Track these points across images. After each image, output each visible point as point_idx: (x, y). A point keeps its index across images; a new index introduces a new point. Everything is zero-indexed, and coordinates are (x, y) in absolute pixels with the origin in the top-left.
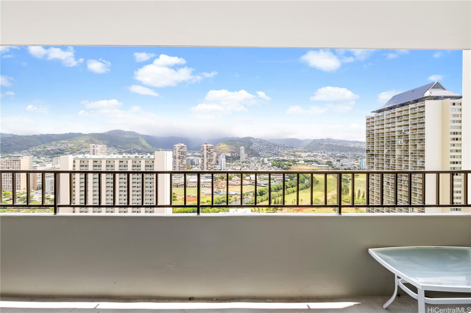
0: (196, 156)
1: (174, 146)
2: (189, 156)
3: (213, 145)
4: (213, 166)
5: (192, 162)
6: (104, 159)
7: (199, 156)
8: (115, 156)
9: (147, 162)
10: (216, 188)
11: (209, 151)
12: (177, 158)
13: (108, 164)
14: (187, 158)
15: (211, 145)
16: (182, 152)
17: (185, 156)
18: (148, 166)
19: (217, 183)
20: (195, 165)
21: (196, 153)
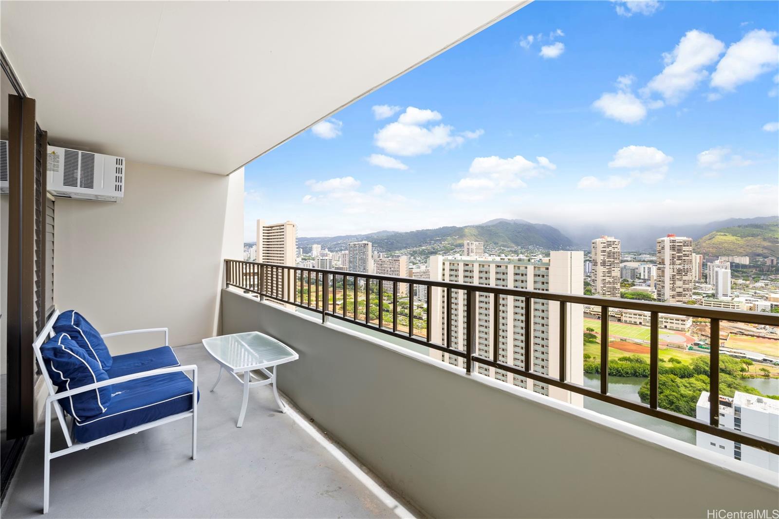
0: (644, 261)
1: (594, 241)
2: (627, 261)
3: (690, 239)
4: (691, 286)
5: (634, 273)
6: (476, 261)
7: (651, 262)
8: (490, 259)
9: (537, 269)
10: (700, 335)
11: (679, 251)
12: (599, 264)
13: (482, 269)
14: (622, 265)
15: (685, 238)
16: (609, 253)
17: (615, 261)
18: (539, 276)
19: (703, 324)
20: (641, 281)
21: (644, 256)
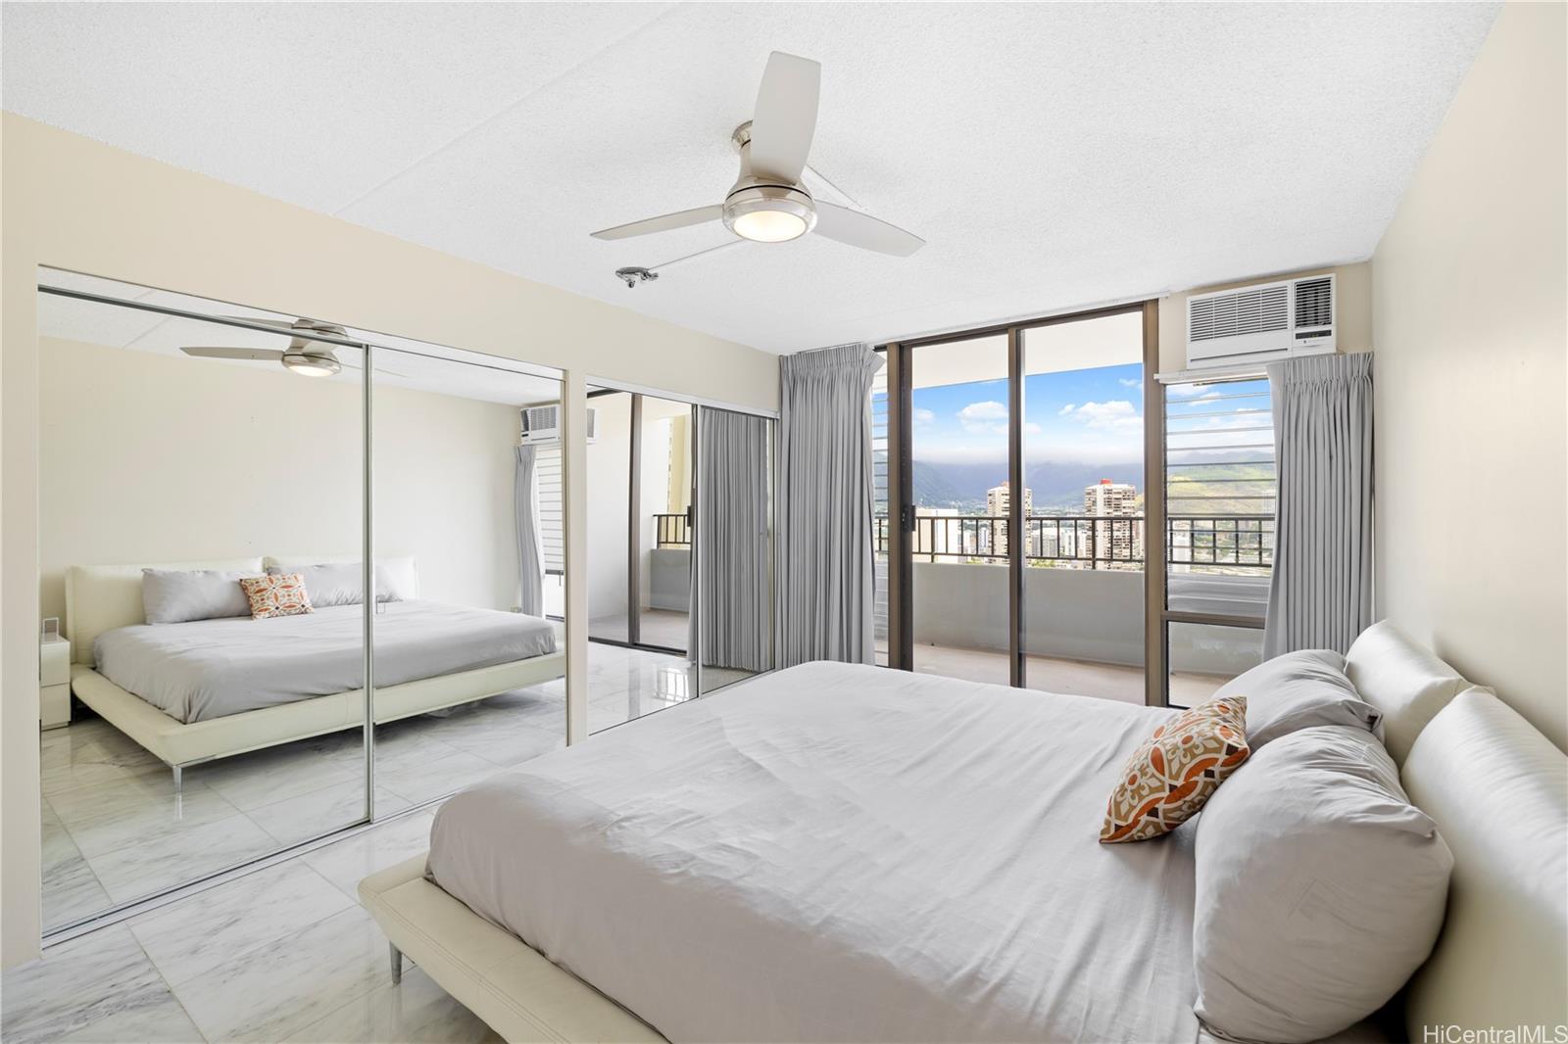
1: (990, 491)
3: (1134, 487)
11: (1118, 507)
15: (1125, 487)
